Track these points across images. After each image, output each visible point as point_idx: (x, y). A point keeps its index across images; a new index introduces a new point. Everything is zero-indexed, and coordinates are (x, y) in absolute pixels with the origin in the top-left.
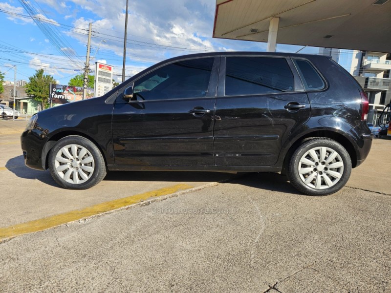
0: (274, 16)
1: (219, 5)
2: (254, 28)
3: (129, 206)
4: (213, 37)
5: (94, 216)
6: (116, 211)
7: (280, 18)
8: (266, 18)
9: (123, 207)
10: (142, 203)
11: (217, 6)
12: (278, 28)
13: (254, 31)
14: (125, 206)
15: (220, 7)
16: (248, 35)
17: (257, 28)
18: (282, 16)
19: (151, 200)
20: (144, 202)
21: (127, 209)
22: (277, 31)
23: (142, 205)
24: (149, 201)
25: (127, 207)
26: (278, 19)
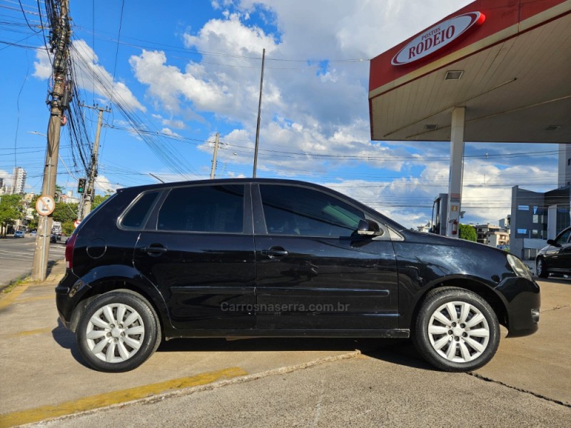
0: (457, 106)
1: (373, 98)
2: (430, 123)
3: (125, 403)
4: (372, 139)
5: (64, 416)
6: (101, 410)
7: (465, 107)
8: (445, 110)
9: (115, 405)
10: (148, 399)
11: (370, 100)
12: (465, 121)
13: (431, 128)
14: (119, 403)
15: (373, 101)
16: (423, 133)
17: (434, 123)
18: (468, 104)
19: (165, 395)
20: (153, 397)
21: (122, 407)
22: (463, 125)
23: (148, 403)
24: (161, 395)
25: (122, 404)
26: (463, 109)
